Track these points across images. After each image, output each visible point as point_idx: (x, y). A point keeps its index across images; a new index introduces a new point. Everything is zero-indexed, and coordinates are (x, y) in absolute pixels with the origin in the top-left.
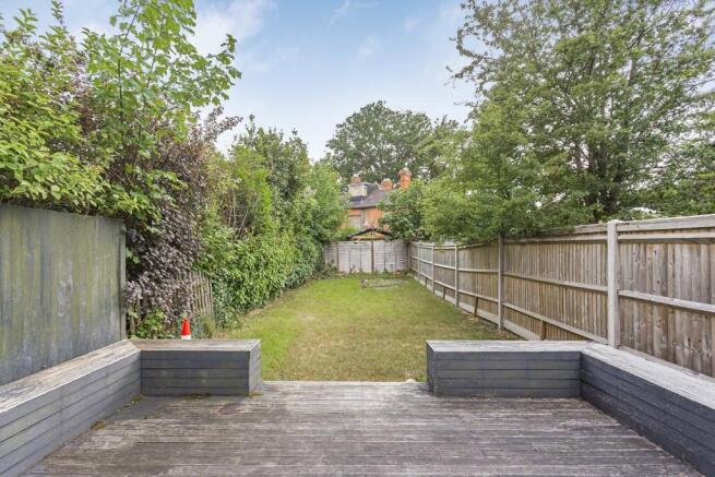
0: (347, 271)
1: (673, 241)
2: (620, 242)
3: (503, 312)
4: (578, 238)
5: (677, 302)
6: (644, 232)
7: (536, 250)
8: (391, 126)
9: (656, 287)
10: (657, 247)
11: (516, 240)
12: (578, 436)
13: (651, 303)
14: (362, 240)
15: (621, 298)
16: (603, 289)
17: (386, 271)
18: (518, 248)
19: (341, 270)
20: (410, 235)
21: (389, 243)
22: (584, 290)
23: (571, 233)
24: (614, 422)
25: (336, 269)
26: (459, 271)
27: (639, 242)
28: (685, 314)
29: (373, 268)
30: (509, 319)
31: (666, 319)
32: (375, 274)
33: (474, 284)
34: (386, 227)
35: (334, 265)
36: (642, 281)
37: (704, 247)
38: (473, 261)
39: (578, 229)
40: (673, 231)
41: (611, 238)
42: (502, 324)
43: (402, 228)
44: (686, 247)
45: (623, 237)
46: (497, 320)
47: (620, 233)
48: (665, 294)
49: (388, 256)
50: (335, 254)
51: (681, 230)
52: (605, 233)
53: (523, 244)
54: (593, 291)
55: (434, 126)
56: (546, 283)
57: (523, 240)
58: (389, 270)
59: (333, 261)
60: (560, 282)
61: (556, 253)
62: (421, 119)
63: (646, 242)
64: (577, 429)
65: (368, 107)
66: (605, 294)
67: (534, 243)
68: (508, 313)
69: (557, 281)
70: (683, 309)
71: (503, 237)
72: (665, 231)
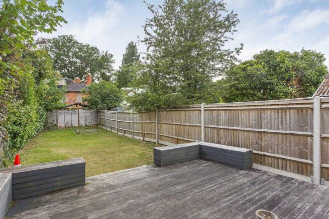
0: (63, 126)
1: (220, 110)
2: (205, 110)
3: (158, 137)
4: (191, 109)
5: (221, 127)
6: (212, 107)
7: (174, 113)
8: (77, 50)
9: (215, 123)
10: (215, 112)
11: (165, 110)
12: (207, 168)
13: (214, 128)
14: (72, 109)
15: (205, 127)
16: (199, 125)
17: (86, 125)
18: (165, 113)
19: (59, 125)
20: (100, 107)
21: (88, 111)
22: (193, 126)
23: (188, 107)
24: (212, 163)
25: (56, 125)
26: (133, 123)
27: (210, 110)
28: (223, 130)
29: (79, 124)
30: (161, 140)
31: (218, 132)
32: (80, 127)
33: (142, 128)
34: (86, 103)
35: (55, 123)
36: (211, 122)
37: (228, 112)
38: (142, 118)
39: (191, 106)
40: (220, 107)
41: (202, 109)
42: (158, 142)
43: (96, 103)
44: (223, 112)
45: (205, 109)
46: (156, 141)
47: (205, 107)
48: (218, 125)
49: (87, 118)
50: (55, 117)
51: (222, 107)
52: (201, 107)
53: (168, 111)
54: (196, 126)
55: (101, 54)
56: (178, 125)
57: (168, 110)
58: (88, 124)
59: (54, 121)
60: (184, 124)
61: (182, 114)
62: (94, 50)
63: (212, 110)
64: (207, 166)
65: (64, 37)
66: (200, 127)
67: (173, 111)
68: (161, 137)
69: (182, 124)
70: (223, 129)
71: (158, 108)
72: (218, 107)
